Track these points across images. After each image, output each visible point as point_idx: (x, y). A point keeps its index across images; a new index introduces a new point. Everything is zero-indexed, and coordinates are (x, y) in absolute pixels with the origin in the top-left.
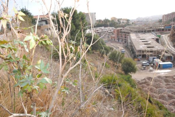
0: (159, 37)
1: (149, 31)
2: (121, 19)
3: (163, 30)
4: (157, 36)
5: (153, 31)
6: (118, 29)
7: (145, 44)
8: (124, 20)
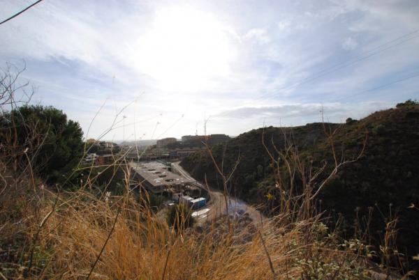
0: (170, 165)
1: (153, 160)
2: (104, 142)
3: (168, 157)
4: (167, 165)
5: (158, 158)
6: (105, 156)
7: (160, 177)
8: (109, 143)
